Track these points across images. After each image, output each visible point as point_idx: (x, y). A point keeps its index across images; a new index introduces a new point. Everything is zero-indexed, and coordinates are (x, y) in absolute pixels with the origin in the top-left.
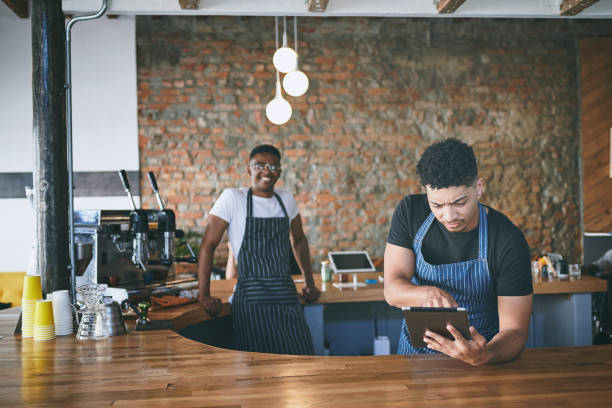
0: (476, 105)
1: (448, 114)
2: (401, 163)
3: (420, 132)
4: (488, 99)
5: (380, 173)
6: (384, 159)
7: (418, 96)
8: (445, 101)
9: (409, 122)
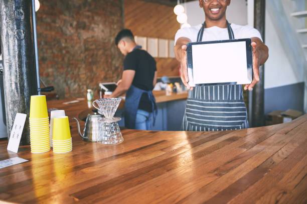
0: (86, 20)
1: (75, 23)
2: (55, 45)
3: (62, 31)
4: (91, 19)
5: (44, 50)
6: (46, 43)
7: (61, 13)
8: (73, 17)
9: (57, 25)
